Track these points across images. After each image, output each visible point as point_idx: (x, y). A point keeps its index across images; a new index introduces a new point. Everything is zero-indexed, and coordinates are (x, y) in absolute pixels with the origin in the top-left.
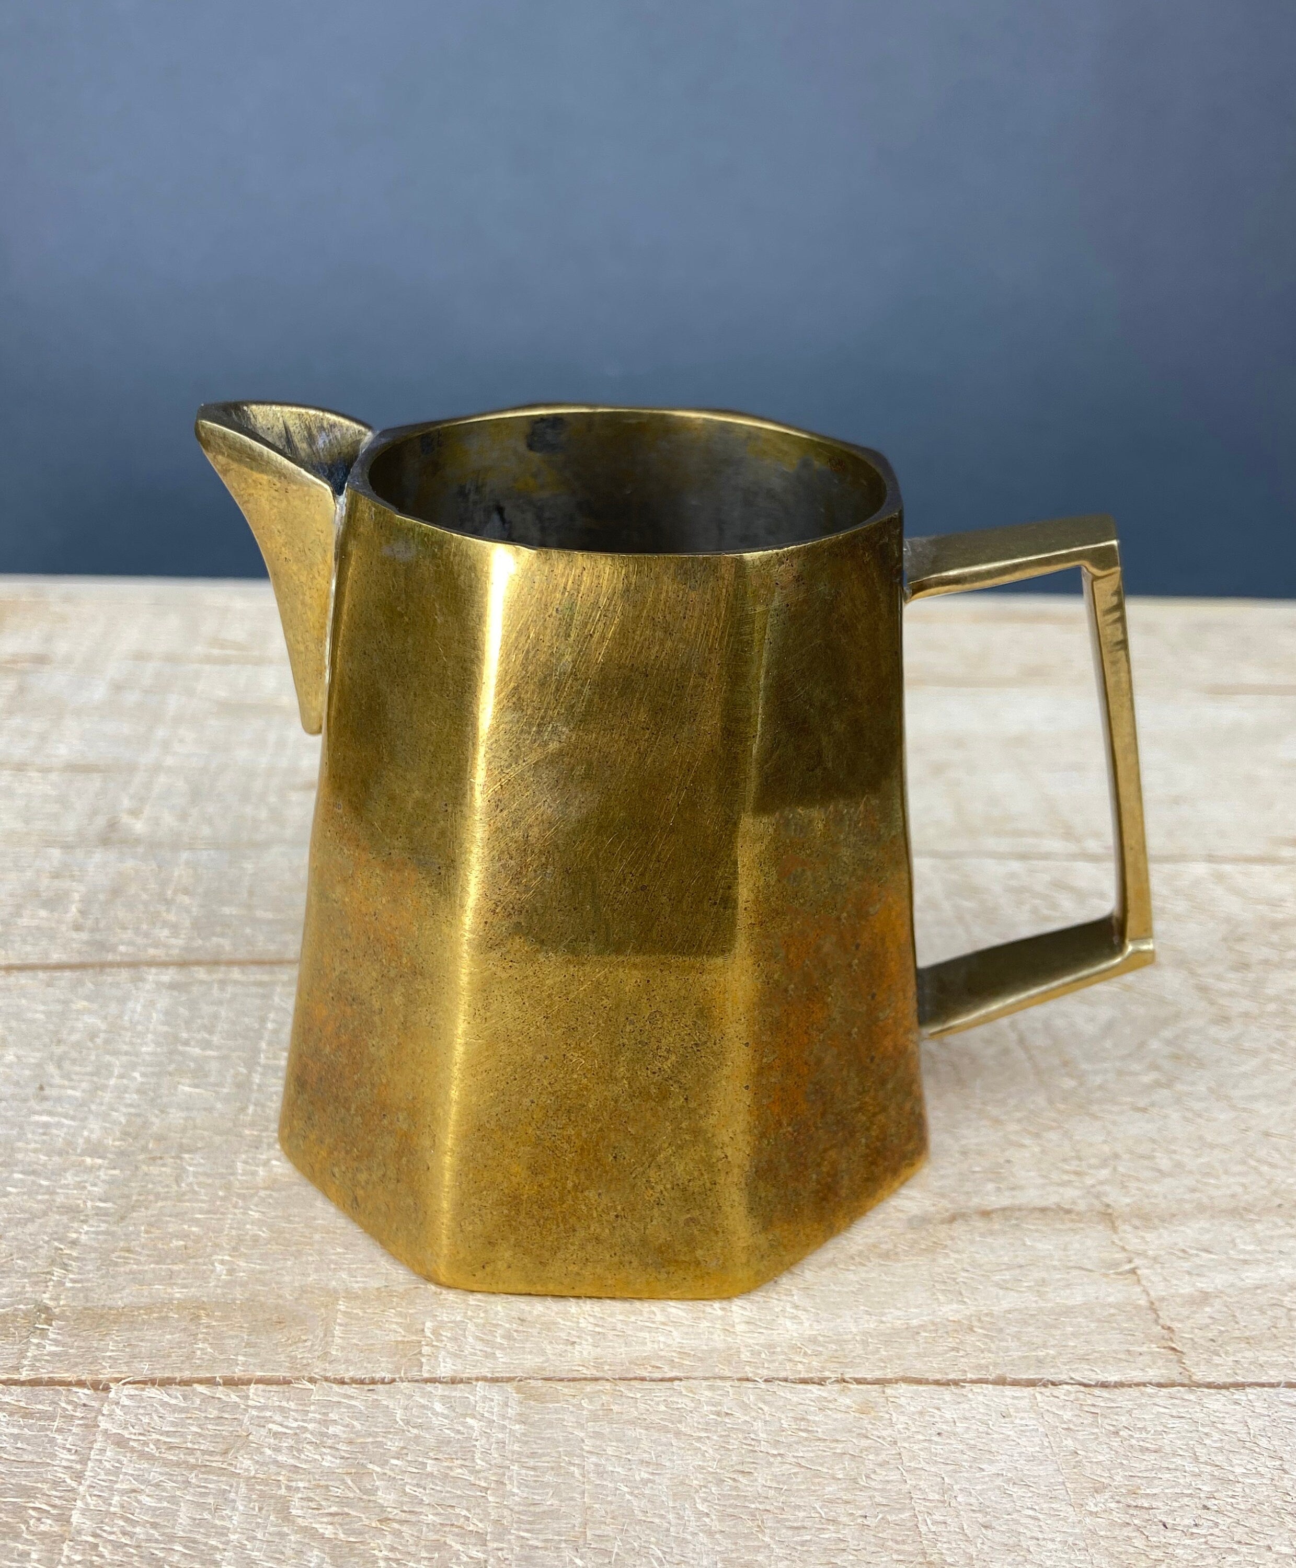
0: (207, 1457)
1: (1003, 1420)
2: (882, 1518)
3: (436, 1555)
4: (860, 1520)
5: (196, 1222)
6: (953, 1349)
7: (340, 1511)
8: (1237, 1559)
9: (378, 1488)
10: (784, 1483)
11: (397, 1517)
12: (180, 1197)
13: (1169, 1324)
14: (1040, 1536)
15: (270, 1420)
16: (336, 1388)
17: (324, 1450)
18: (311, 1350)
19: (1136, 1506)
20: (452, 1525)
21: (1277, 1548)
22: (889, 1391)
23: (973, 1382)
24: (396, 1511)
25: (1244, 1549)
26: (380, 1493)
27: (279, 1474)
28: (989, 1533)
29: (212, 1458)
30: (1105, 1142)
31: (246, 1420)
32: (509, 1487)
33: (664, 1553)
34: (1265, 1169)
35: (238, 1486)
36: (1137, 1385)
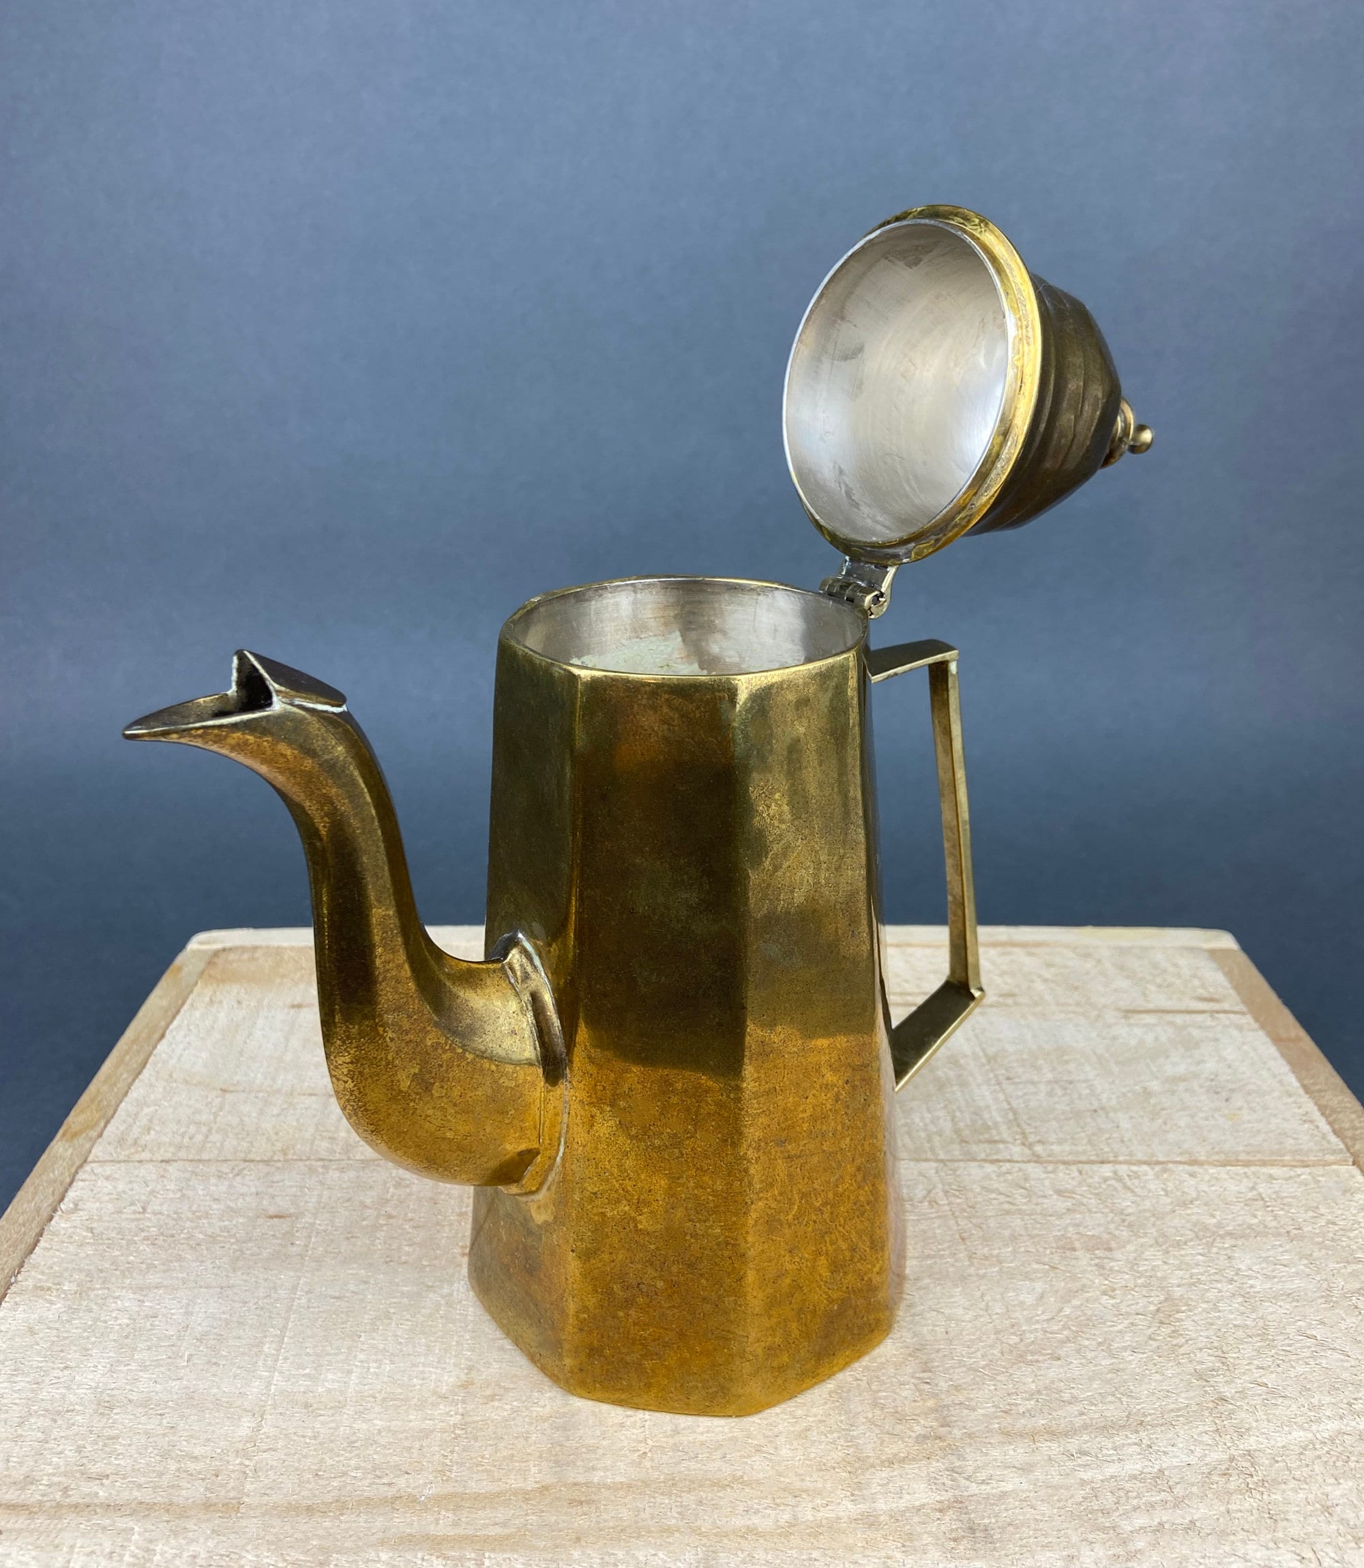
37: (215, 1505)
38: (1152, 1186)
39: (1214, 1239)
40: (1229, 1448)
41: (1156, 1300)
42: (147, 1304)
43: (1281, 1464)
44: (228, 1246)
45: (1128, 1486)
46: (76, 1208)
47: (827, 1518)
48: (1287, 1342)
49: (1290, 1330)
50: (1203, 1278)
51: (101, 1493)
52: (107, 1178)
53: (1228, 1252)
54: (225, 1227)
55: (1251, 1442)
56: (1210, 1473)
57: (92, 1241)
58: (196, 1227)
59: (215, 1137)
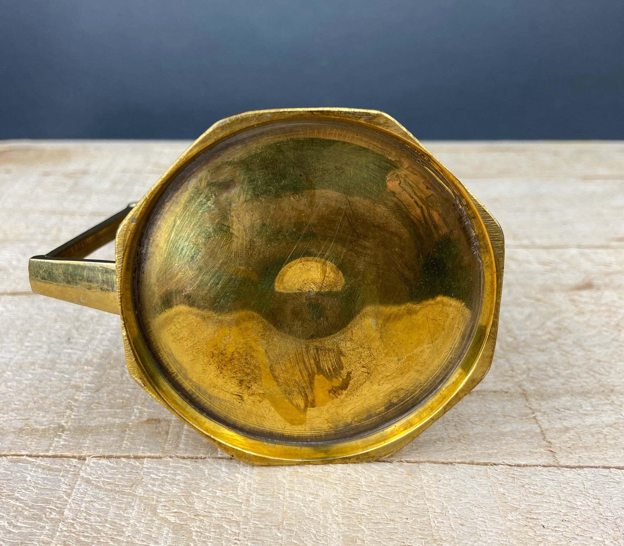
0: (124, 488)
1: (471, 479)
2: (415, 520)
3: (218, 530)
4: (404, 520)
5: (127, 392)
6: (451, 449)
7: (178, 511)
8: (576, 542)
9: (195, 502)
10: (372, 504)
11: (202, 514)
12: (122, 383)
13: (549, 440)
14: (486, 529)
15: (150, 473)
16: (181, 460)
17: (173, 486)
18: (171, 445)
19: (531, 518)
20: (226, 518)
21: (595, 538)
22: (421, 466)
23: (459, 463)
24: (202, 511)
25: (580, 538)
26: (196, 504)
27: (153, 495)
28: (463, 528)
29: (126, 488)
30: (524, 364)
31: (142, 473)
32: (251, 502)
33: (317, 532)
34: (597, 375)
35: (136, 500)
36: (534, 466)
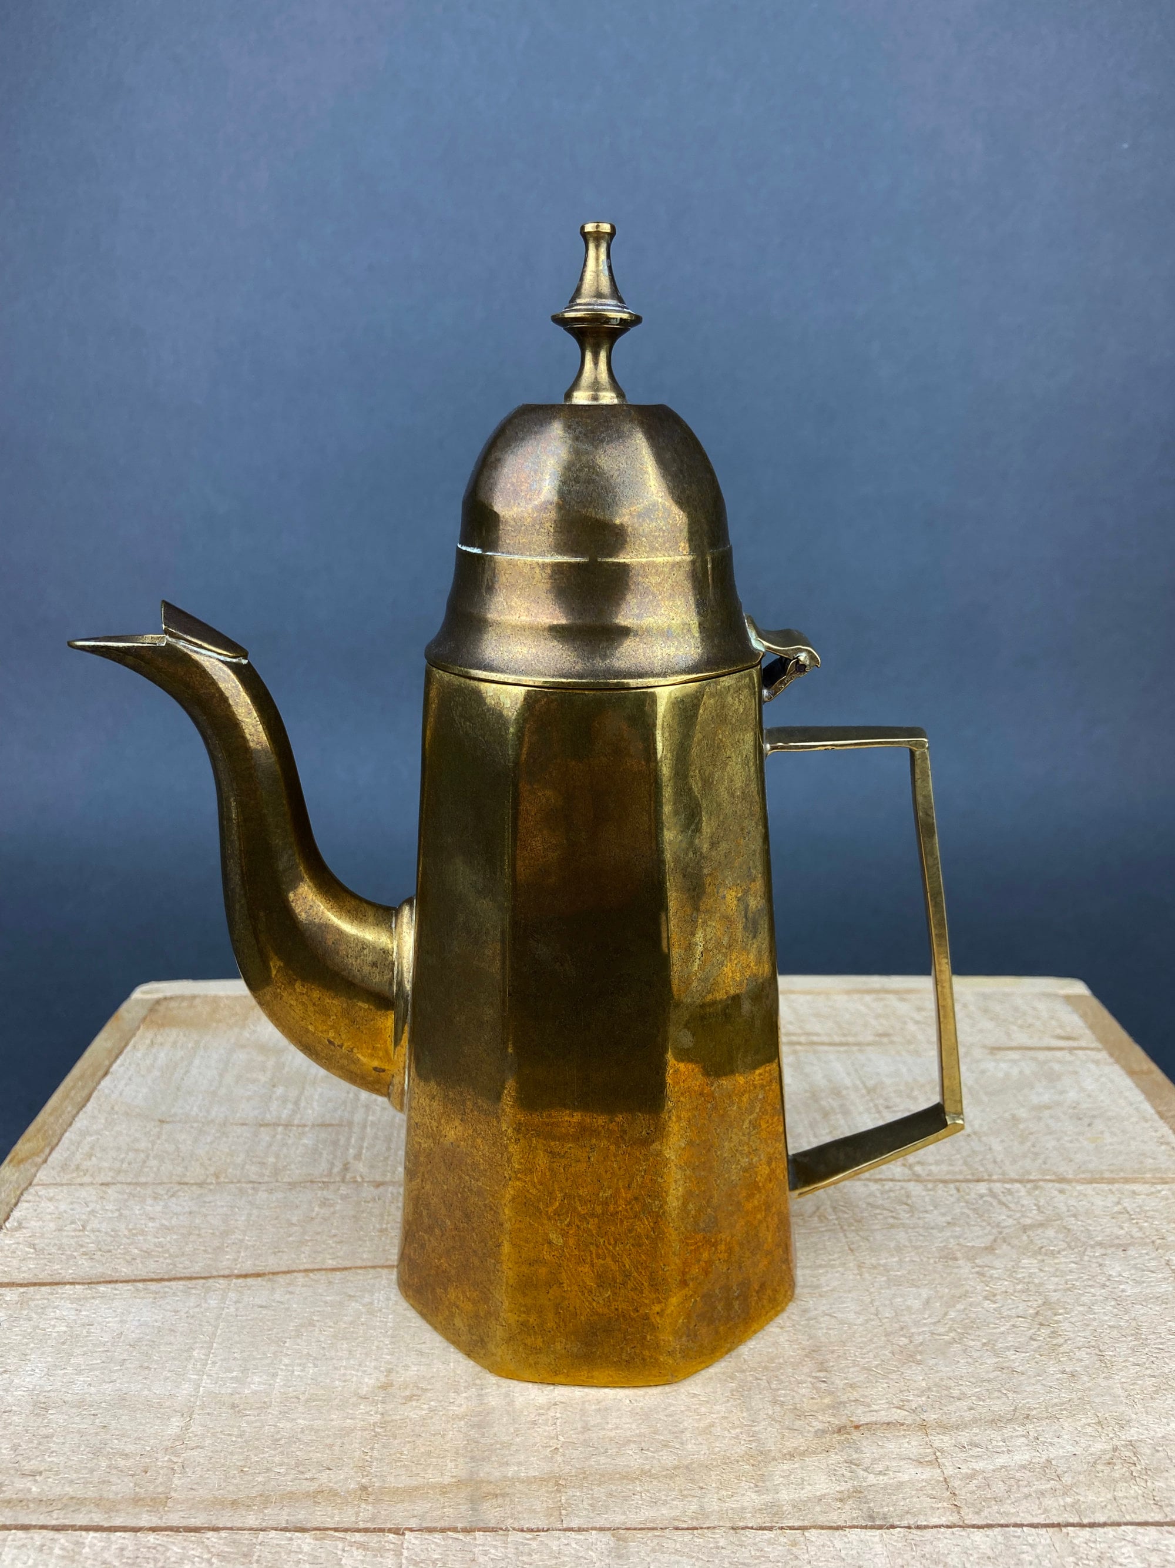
6: (840, 1509)
13: (954, 1490)
15: (487, 1551)
16: (520, 1534)
18: (505, 1512)
22: (806, 1534)
23: (850, 1527)
31: (476, 1552)
36: (936, 1527)
37: (143, 1499)
38: (1025, 1202)
39: (1086, 1249)
40: (1112, 1439)
41: (1035, 1304)
42: (84, 1313)
43: (1162, 1454)
44: (161, 1260)
45: (1018, 1475)
46: (20, 1227)
47: (732, 1509)
48: (1159, 1340)
49: (1161, 1329)
50: (1078, 1284)
51: (34, 1489)
52: (50, 1199)
53: (1100, 1260)
54: (160, 1243)
55: (1132, 1433)
56: (1095, 1463)
57: (34, 1256)
58: (132, 1243)
59: (153, 1163)
